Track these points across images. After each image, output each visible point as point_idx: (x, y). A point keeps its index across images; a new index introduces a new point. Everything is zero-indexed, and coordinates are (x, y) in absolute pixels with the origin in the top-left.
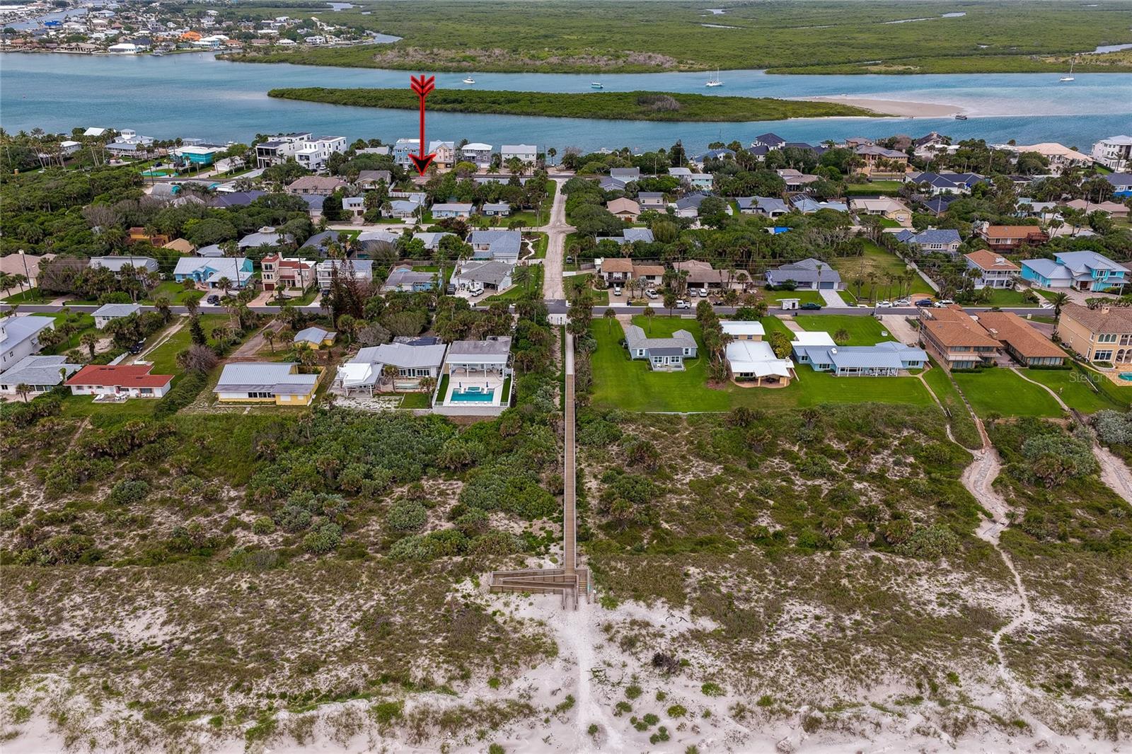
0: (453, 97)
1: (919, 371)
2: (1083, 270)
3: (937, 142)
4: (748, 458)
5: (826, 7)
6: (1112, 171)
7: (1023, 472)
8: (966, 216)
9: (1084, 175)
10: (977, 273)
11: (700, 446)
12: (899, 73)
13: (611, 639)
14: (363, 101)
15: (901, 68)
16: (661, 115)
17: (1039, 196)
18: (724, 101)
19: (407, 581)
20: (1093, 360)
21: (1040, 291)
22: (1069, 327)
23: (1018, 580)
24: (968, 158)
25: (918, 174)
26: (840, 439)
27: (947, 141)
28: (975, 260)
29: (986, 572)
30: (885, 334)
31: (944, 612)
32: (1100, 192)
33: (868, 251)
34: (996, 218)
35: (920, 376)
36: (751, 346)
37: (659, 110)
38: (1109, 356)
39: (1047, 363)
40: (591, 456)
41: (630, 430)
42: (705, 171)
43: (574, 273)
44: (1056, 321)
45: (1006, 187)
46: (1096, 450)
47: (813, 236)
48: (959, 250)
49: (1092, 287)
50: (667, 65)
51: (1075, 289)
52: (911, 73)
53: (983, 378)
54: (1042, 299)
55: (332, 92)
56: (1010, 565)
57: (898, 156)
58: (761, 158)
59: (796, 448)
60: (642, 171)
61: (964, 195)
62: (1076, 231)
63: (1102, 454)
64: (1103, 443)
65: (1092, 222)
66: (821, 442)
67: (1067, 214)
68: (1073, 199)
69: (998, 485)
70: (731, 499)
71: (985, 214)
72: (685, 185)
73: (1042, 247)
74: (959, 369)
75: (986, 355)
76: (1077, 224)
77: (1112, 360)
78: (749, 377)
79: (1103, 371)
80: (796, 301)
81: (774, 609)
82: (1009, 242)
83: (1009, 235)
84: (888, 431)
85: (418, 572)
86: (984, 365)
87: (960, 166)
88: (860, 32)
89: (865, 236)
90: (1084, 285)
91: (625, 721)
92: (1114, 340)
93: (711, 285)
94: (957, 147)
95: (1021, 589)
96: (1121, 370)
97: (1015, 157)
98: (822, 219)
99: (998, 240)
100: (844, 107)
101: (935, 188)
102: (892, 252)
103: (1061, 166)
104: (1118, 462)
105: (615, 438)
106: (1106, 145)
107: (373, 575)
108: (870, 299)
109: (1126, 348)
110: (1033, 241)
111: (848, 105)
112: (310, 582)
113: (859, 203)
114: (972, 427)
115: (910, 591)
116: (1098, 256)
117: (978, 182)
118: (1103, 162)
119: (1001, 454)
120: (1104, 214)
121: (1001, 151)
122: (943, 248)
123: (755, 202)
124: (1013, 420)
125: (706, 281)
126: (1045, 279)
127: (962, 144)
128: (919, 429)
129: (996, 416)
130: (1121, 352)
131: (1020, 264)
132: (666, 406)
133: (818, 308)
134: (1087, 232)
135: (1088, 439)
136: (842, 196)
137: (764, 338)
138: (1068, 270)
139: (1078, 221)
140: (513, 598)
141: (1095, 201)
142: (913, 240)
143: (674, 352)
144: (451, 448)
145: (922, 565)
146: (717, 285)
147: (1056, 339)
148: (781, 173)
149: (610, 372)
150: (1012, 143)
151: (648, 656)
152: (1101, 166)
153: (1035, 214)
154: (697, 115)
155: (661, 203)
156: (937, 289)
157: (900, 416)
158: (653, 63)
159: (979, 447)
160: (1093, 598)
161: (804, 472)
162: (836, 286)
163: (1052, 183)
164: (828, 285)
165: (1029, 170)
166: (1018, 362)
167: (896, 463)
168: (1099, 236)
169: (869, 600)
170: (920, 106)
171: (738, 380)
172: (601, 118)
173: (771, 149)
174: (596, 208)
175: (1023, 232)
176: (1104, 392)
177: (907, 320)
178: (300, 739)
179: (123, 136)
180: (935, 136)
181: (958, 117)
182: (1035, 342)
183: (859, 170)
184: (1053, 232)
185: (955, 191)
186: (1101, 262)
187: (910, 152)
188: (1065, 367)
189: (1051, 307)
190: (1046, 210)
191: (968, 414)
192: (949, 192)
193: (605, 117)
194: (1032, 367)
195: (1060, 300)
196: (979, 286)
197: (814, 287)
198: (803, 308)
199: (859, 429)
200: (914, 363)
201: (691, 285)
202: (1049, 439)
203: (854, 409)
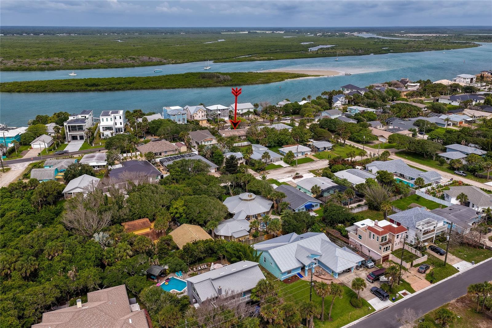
3: (410, 83)
57: (406, 90)
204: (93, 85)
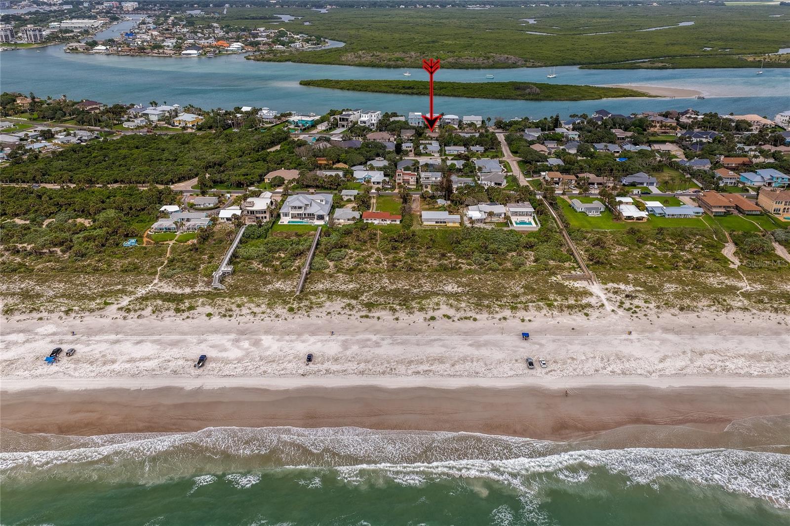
0: (407, 86)
1: (700, 216)
2: (770, 177)
3: (692, 114)
4: (638, 245)
5: (601, 18)
6: (785, 130)
7: (745, 249)
8: (712, 153)
9: (771, 132)
10: (720, 179)
11: (618, 241)
12: (660, 68)
13: (609, 292)
14: (359, 88)
15: (660, 65)
16: (531, 97)
17: (747, 143)
18: (563, 88)
19: (532, 277)
20: (773, 212)
21: (749, 187)
22: (763, 200)
23: (745, 278)
24: (709, 123)
25: (684, 131)
26: (672, 239)
27: (697, 113)
28: (719, 173)
29: (732, 276)
30: (681, 203)
31: (720, 286)
32: (778, 141)
33: (666, 170)
34: (727, 153)
35: (701, 218)
36: (628, 206)
37: (529, 94)
38: (779, 210)
39: (754, 213)
40: (577, 243)
41: (589, 235)
42: (573, 129)
43: (531, 179)
44: (757, 199)
45: (730, 138)
46: (773, 244)
47: (640, 162)
48: (710, 168)
49: (773, 185)
50: (519, 63)
51: (765, 186)
52: (667, 68)
53: (728, 218)
54: (750, 190)
55: (337, 82)
56: (742, 275)
57: (671, 122)
58: (600, 123)
59: (655, 242)
60: (542, 130)
61: (709, 142)
62: (766, 160)
63: (776, 245)
64: (776, 241)
65: (774, 156)
66: (665, 240)
67: (762, 152)
68: (764, 144)
69: (735, 254)
70: (635, 257)
71: (721, 152)
72: (567, 137)
73: (750, 167)
74: (717, 215)
75: (728, 209)
76: (766, 157)
77: (781, 212)
78: (629, 218)
79: (777, 216)
80: (639, 190)
81: (661, 286)
82: (734, 165)
83: (734, 162)
84: (690, 236)
85: (535, 275)
86: (727, 214)
87: (704, 127)
88: (629, 38)
89: (663, 162)
90: (770, 184)
91: (622, 309)
92: (781, 203)
93: (598, 184)
94: (703, 116)
95: (746, 281)
96: (785, 216)
97: (734, 122)
98: (641, 153)
99: (728, 164)
100: (632, 91)
101: (694, 139)
102: (677, 169)
103: (758, 127)
104: (782, 247)
105: (585, 238)
106: (782, 116)
107: (520, 275)
108: (672, 190)
109: (787, 207)
110: (746, 165)
111: (635, 90)
112: (499, 277)
113: (656, 147)
114: (724, 235)
115: (707, 281)
116: (776, 171)
117: (716, 136)
118: (780, 125)
119: (736, 244)
120: (780, 152)
121: (726, 119)
122: (702, 168)
123: (606, 146)
124: (740, 233)
125: (596, 182)
126: (752, 181)
127: (705, 115)
128: (703, 236)
129: (733, 231)
130: (785, 209)
131: (740, 175)
132: (599, 228)
133: (649, 194)
134: (772, 160)
135: (771, 239)
136: (646, 143)
137: (633, 203)
138: (762, 177)
139: (767, 155)
140: (571, 282)
141: (776, 146)
142: (687, 164)
143: (596, 209)
144: (524, 240)
145: (711, 275)
146: (601, 184)
147: (757, 204)
148: (614, 131)
149: (571, 216)
150: (732, 114)
151: (624, 295)
152: (779, 127)
153: (745, 152)
154: (551, 96)
155: (556, 146)
156: (701, 186)
157: (695, 231)
158: (510, 61)
159: (727, 242)
160: (771, 283)
161: (660, 249)
162: (655, 184)
163: (754, 136)
164: (652, 184)
165: (742, 129)
166: (741, 213)
167: (695, 247)
168: (777, 162)
169: (693, 284)
170: (676, 91)
171: (625, 219)
172: (497, 98)
173: (605, 118)
174: (526, 148)
175: (740, 160)
176: (778, 224)
177: (690, 198)
178: (526, 310)
179: (263, 111)
180: (691, 111)
181: (699, 98)
182: (748, 205)
183: (652, 129)
184: (755, 161)
185: (704, 140)
186: (777, 174)
187: (677, 119)
188: (761, 214)
189: (754, 193)
190: (751, 150)
191: (722, 230)
192: (701, 141)
193: (500, 98)
194: (747, 215)
195: (758, 189)
196: (722, 185)
197: (645, 185)
198: (642, 193)
199: (679, 236)
200: (698, 213)
201: (590, 184)
202: (755, 239)
203: (676, 229)
204: (409, 88)
